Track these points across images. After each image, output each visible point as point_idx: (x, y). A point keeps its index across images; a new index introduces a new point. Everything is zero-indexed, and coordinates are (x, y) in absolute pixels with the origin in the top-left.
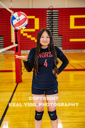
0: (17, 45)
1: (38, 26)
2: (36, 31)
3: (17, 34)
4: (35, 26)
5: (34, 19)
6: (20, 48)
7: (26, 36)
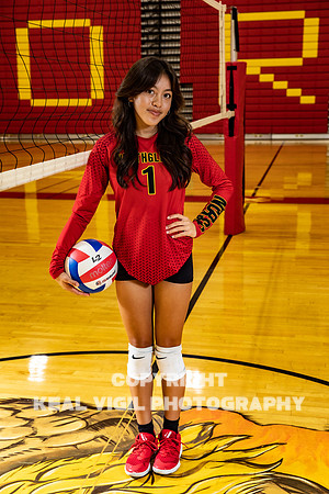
1: (316, 45)
2: (304, 64)
4: (305, 45)
5: (302, 20)
7: (271, 84)
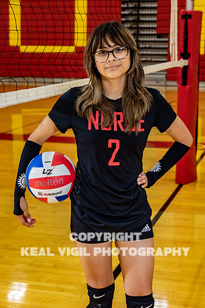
0: (187, 64)
3: (189, 25)
6: (196, 74)
